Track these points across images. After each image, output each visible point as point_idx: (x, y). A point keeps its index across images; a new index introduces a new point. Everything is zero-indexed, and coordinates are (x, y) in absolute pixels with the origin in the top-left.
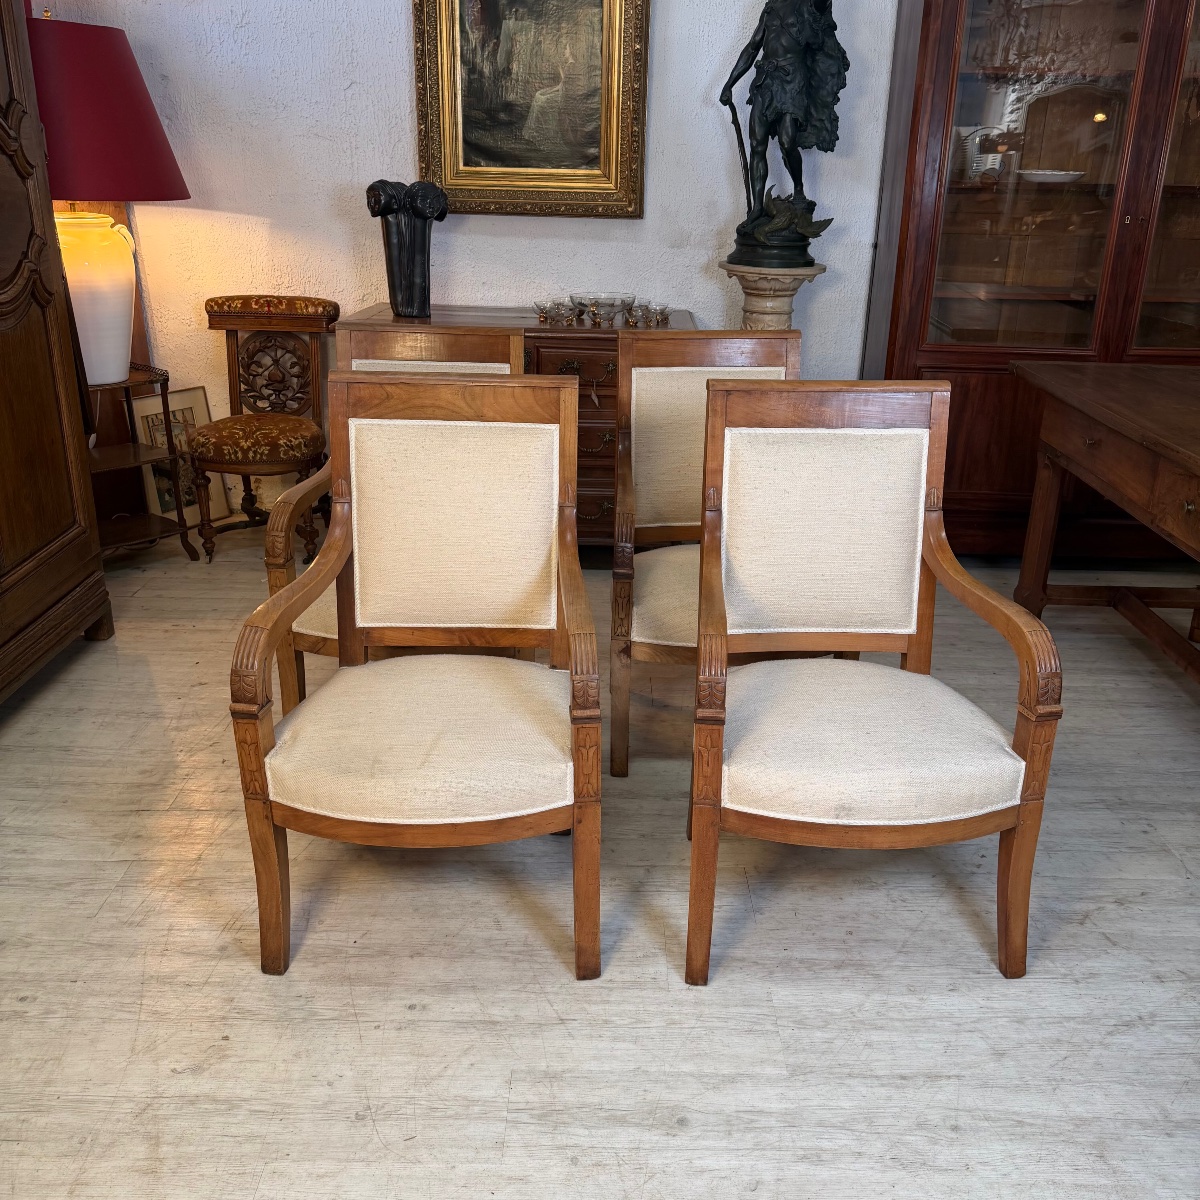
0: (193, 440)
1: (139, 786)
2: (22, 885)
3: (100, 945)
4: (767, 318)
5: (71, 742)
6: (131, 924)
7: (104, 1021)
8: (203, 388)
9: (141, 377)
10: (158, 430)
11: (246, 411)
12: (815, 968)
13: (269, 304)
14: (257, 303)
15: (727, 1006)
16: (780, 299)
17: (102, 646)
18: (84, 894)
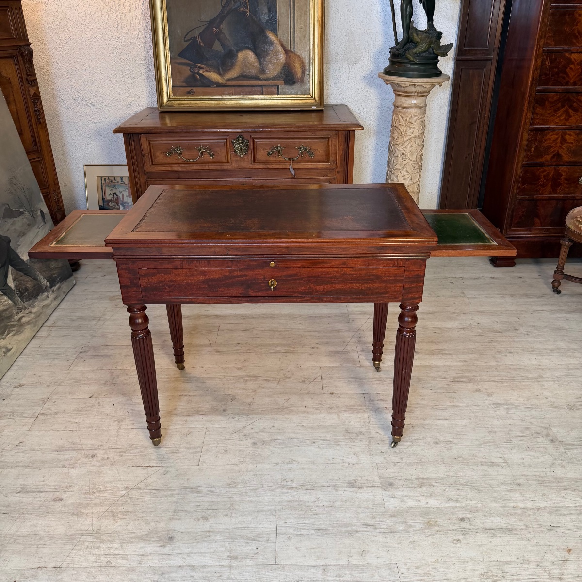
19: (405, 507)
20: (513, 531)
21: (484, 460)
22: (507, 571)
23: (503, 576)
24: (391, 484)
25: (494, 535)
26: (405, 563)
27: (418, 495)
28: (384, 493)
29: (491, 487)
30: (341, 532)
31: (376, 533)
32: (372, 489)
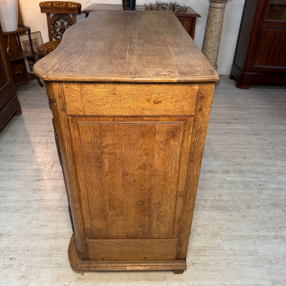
0: (39, 50)
1: (38, 170)
2: (5, 210)
3: (34, 235)
4: (218, 10)
5: (14, 153)
6: (43, 225)
7: (41, 268)
8: (40, 32)
9: (22, 29)
10: (27, 46)
11: (54, 40)
12: (268, 239)
13: (59, 4)
14: (55, 4)
15: (244, 256)
16: (222, 3)
17: (19, 117)
18: (26, 213)
19: (235, 180)
20: (282, 189)
21: (266, 164)
22: (281, 203)
23: (280, 205)
24: (227, 172)
25: (274, 191)
26: (239, 199)
27: (240, 176)
28: (225, 175)
29: (270, 174)
30: (209, 188)
31: (224, 189)
32: (219, 173)
